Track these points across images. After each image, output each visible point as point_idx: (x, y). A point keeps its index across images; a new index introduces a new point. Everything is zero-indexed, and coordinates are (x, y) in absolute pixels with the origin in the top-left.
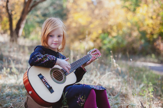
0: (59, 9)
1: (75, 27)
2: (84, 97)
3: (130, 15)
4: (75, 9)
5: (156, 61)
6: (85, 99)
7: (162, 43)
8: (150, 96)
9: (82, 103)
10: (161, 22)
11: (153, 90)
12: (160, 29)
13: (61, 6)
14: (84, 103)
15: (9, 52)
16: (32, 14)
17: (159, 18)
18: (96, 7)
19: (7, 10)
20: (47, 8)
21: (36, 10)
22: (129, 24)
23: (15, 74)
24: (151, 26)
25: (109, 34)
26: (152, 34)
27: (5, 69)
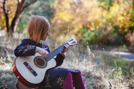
0: (47, 9)
1: (60, 24)
2: (62, 78)
3: (105, 13)
4: (60, 9)
5: (127, 50)
6: (64, 79)
7: (131, 36)
8: (120, 78)
9: (61, 83)
10: (131, 18)
11: (122, 74)
12: (130, 24)
13: (49, 6)
14: (63, 83)
15: (6, 44)
16: (25, 13)
17: (129, 15)
18: (77, 7)
19: (4, 10)
20: (37, 9)
21: (28, 10)
22: (104, 20)
23: (10, 62)
24: (122, 22)
25: (88, 29)
26: (123, 28)
27: (2, 58)
